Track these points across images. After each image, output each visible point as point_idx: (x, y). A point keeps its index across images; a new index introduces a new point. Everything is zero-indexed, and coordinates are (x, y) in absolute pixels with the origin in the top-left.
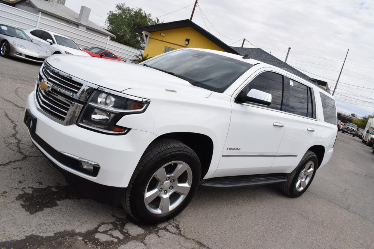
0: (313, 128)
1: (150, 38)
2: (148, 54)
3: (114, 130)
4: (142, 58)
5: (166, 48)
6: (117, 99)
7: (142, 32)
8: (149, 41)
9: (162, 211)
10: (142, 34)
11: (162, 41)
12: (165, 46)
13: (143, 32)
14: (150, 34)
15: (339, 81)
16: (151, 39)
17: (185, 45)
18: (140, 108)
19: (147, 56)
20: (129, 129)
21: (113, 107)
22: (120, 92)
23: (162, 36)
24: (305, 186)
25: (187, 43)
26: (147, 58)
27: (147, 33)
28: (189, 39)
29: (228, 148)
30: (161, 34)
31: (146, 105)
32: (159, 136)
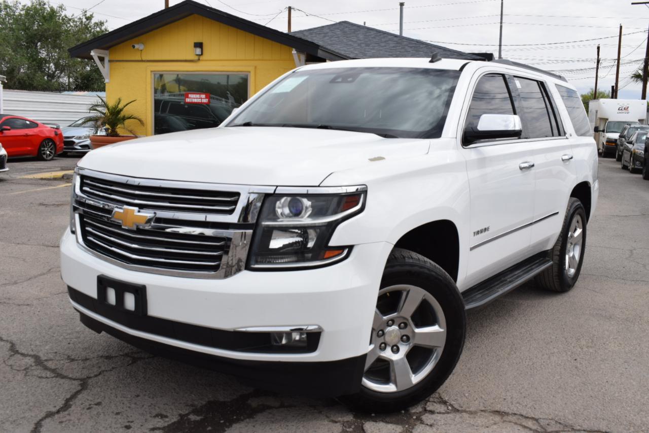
0: (569, 153)
1: (110, 61)
2: (119, 99)
3: (325, 257)
4: (108, 109)
5: (155, 75)
6: (314, 201)
7: (90, 52)
8: (111, 69)
9: (396, 386)
10: (91, 58)
11: (142, 61)
12: (151, 71)
13: (92, 53)
14: (107, 52)
15: (503, 43)
16: (113, 63)
17: (196, 58)
18: (357, 204)
19: (119, 104)
20: (351, 248)
21: (309, 216)
22: (319, 186)
23: (138, 49)
24: (576, 266)
25: (198, 51)
26: (120, 106)
27: (102, 53)
28: (200, 41)
29: (474, 233)
30: (134, 47)
31: (362, 196)
32: (395, 244)
